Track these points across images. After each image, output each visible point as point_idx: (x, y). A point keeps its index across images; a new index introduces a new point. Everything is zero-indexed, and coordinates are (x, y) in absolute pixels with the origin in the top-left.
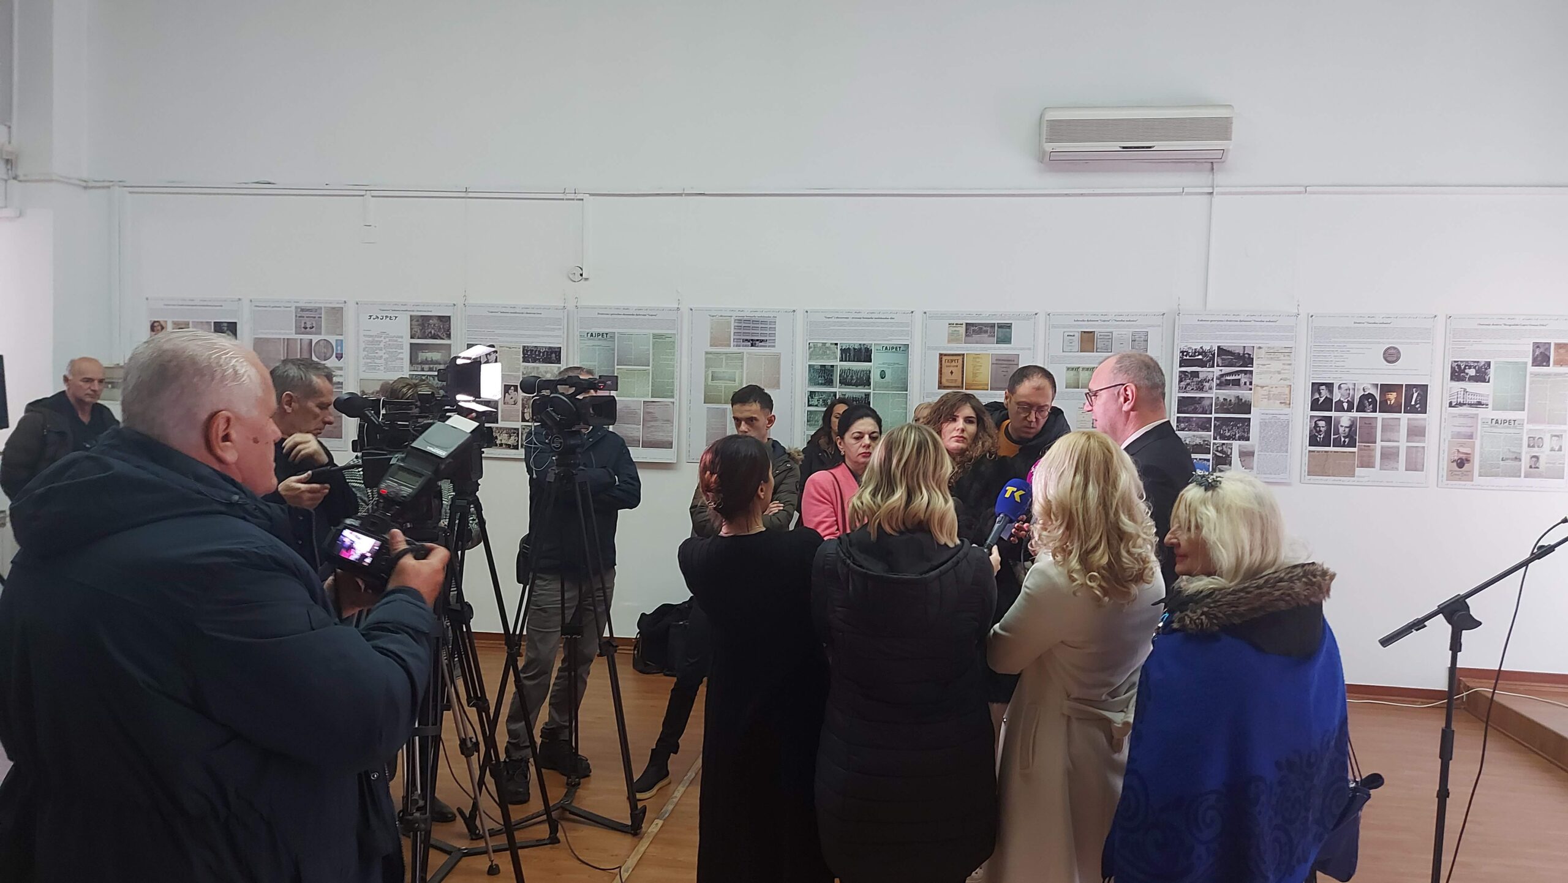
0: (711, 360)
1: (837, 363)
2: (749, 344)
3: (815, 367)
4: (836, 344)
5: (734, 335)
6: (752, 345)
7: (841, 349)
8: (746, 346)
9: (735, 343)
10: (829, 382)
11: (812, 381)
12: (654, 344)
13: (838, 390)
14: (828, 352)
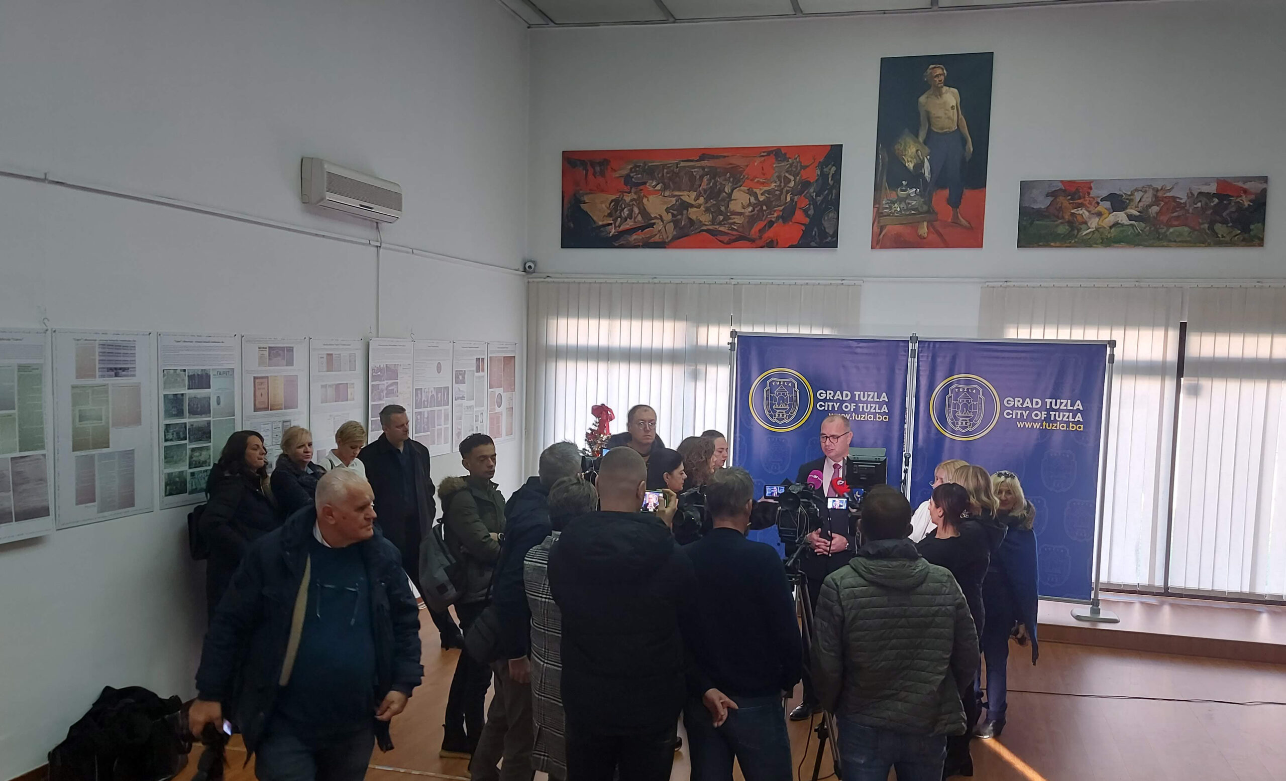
0: (78, 394)
1: (185, 391)
2: (113, 373)
3: (169, 397)
4: (185, 370)
5: (99, 363)
6: (116, 375)
7: (188, 376)
8: (110, 376)
9: (101, 373)
10: (180, 414)
11: (168, 414)
12: (20, 377)
13: (187, 420)
14: (179, 379)
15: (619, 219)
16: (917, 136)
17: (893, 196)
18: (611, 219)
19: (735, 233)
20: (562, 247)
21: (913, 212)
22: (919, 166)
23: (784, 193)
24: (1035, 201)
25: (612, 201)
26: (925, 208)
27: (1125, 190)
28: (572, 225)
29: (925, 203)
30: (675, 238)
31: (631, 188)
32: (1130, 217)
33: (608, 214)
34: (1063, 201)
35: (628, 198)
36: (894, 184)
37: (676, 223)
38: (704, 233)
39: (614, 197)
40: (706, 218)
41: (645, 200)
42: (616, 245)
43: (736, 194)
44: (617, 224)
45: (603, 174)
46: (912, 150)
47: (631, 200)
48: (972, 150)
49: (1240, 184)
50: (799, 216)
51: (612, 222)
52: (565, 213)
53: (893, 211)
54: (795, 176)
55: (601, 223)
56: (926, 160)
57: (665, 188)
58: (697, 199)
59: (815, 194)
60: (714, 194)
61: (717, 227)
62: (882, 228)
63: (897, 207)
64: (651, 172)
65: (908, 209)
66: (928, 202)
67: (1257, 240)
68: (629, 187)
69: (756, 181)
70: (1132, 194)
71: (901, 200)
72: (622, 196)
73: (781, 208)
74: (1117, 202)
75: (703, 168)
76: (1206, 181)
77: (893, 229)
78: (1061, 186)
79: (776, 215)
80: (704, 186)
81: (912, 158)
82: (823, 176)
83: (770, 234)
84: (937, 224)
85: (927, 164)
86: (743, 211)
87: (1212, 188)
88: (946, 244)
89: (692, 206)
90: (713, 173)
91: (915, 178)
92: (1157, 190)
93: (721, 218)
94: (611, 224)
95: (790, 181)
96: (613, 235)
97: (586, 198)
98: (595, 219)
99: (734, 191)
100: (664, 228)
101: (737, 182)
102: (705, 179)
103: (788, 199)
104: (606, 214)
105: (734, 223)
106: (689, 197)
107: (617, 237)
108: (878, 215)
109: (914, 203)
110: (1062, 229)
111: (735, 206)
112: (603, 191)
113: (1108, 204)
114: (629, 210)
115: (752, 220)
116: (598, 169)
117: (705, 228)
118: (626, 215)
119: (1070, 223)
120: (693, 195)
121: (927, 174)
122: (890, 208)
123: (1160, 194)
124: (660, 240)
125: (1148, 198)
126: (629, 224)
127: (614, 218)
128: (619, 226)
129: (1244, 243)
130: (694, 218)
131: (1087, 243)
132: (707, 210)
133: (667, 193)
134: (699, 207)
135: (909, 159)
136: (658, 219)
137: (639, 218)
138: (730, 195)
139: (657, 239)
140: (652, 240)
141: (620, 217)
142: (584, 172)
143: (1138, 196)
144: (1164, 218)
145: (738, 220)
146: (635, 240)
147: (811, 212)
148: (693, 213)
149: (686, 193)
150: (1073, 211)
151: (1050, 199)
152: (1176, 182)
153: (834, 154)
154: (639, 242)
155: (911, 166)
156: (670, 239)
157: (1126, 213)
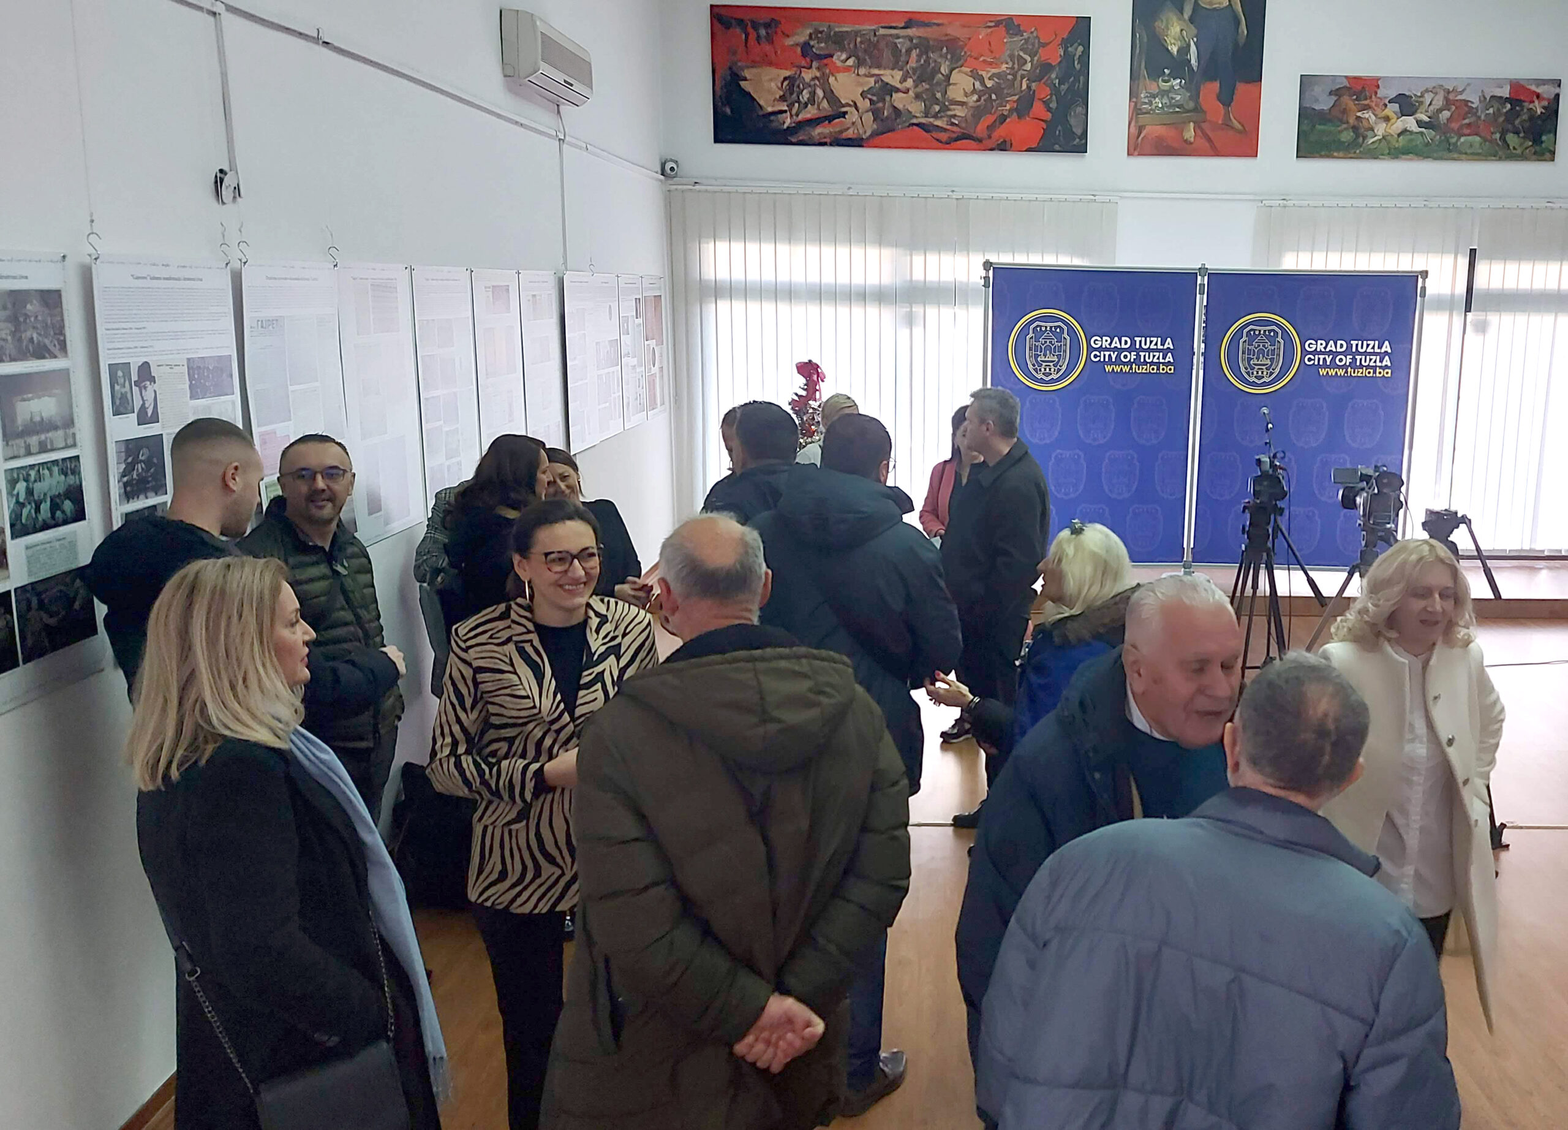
15: (797, 105)
16: (1181, 11)
17: (1153, 88)
18: (785, 103)
19: (955, 129)
20: (716, 141)
21: (1177, 110)
22: (1184, 50)
23: (1019, 78)
24: (1317, 100)
25: (785, 79)
26: (1191, 105)
27: (1414, 91)
28: (728, 111)
29: (1190, 98)
30: (875, 134)
31: (812, 61)
32: (1420, 123)
33: (780, 97)
34: (1348, 101)
35: (807, 76)
36: (1155, 73)
37: (877, 114)
38: (915, 127)
39: (787, 73)
40: (916, 108)
41: (831, 80)
42: (794, 140)
43: (956, 77)
44: (794, 111)
45: (770, 40)
46: (1175, 29)
47: (813, 79)
48: (1246, 32)
49: (1533, 88)
50: (1038, 108)
51: (786, 108)
52: (719, 93)
53: (1153, 107)
54: (1032, 56)
55: (770, 109)
56: (1192, 43)
57: (860, 63)
58: (903, 80)
59: (1057, 81)
60: (925, 75)
61: (931, 120)
62: (1140, 129)
63: (1158, 102)
64: (839, 41)
65: (1171, 106)
66: (1195, 97)
67: (1548, 154)
68: (808, 60)
69: (981, 59)
70: (1422, 96)
71: (1163, 93)
72: (798, 72)
73: (1016, 98)
74: (1406, 104)
75: (911, 40)
76: (1499, 83)
77: (1153, 130)
78: (1346, 83)
79: (1008, 107)
80: (912, 64)
81: (1175, 39)
82: (1068, 57)
83: (1000, 132)
84: (1204, 125)
85: (1193, 48)
86: (965, 99)
87: (1505, 92)
88: (1216, 152)
89: (898, 90)
90: (924, 46)
91: (1179, 66)
92: (1449, 92)
93: (937, 108)
94: (785, 111)
95: (1026, 62)
96: (788, 127)
97: (747, 73)
98: (762, 103)
99: (954, 72)
100: (860, 121)
101: (956, 62)
102: (914, 53)
103: (1024, 87)
104: (778, 97)
105: (954, 116)
106: (893, 77)
107: (792, 130)
108: (1136, 112)
109: (1178, 98)
110: (1347, 136)
111: (955, 93)
112: (770, 64)
113: (1396, 107)
114: (810, 93)
115: (978, 113)
116: (763, 32)
117: (915, 121)
118: (806, 99)
119: (1355, 129)
120: (898, 74)
121: (1194, 62)
122: (1150, 103)
123: (1451, 97)
124: (855, 136)
125: (1439, 102)
126: (810, 112)
127: (789, 102)
128: (797, 115)
129: (1534, 157)
130: (900, 106)
131: (1373, 154)
132: (918, 97)
133: (862, 71)
134: (907, 91)
135: (1173, 41)
136: (850, 105)
137: (825, 104)
138: (948, 77)
139: (850, 134)
140: (845, 135)
141: (799, 101)
142: (744, 36)
143: (1428, 98)
144: (1455, 126)
145: (960, 111)
146: (819, 134)
147: (1053, 105)
148: (899, 100)
149: (888, 72)
150: (1359, 114)
151: (1334, 98)
152: (1469, 83)
153: (1080, 28)
154: (825, 138)
155: (1174, 49)
156: (868, 133)
157: (1415, 118)
